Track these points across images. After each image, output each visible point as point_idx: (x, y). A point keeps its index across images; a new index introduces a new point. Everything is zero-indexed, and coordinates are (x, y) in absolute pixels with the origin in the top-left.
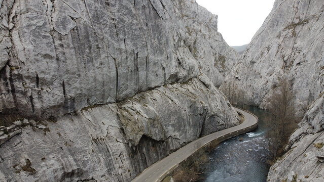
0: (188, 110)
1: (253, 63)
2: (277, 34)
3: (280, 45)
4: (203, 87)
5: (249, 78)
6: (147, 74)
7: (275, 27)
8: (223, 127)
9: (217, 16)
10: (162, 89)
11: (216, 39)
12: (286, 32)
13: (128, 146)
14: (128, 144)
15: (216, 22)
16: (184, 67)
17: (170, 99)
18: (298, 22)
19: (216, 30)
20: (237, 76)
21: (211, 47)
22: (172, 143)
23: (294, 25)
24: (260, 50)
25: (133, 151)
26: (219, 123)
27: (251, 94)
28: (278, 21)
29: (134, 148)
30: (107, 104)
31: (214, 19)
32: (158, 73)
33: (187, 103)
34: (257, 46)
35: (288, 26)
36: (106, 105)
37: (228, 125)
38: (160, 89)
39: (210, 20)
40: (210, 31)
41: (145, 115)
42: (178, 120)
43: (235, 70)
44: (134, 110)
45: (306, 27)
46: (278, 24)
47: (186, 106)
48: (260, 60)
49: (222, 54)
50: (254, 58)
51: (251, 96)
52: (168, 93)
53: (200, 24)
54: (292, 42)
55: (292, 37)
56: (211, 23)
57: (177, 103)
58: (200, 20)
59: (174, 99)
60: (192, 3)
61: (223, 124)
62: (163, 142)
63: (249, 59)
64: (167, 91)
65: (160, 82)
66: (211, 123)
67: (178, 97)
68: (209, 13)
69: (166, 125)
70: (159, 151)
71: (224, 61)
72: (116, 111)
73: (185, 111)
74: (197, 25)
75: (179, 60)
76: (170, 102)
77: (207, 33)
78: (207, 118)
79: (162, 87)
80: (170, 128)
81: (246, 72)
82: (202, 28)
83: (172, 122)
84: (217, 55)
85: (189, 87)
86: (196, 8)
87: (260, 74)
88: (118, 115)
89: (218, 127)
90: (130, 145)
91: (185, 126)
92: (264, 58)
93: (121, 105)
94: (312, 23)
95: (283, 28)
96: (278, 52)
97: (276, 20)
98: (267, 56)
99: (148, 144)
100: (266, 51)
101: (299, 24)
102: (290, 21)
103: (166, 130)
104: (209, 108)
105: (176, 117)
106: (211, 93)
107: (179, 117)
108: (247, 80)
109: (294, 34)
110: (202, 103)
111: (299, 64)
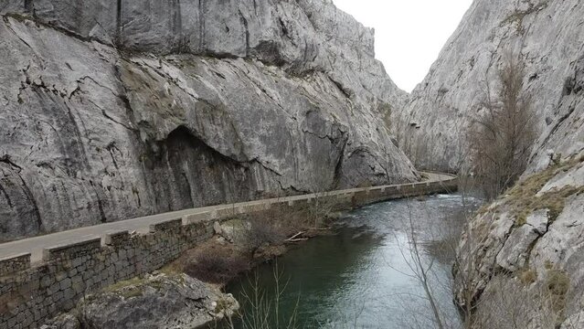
0: (301, 119)
1: (443, 91)
2: (488, 33)
3: (494, 53)
4: (337, 93)
5: (436, 121)
6: (201, 16)
7: (484, 21)
8: (382, 179)
9: (373, 30)
10: (240, 63)
11: (372, 71)
12: (506, 27)
13: (139, 138)
14: (137, 132)
15: (372, 41)
16: (295, 41)
17: (259, 86)
18: (526, 9)
19: (373, 56)
20: (412, 122)
21: (364, 86)
22: (262, 176)
23: (519, 15)
24: (456, 67)
25: (150, 153)
26: (373, 169)
27: (442, 150)
28: (488, 11)
29: (155, 148)
30: (89, 39)
31: (368, 35)
32: (230, 25)
33: (298, 103)
34: (451, 60)
35: (509, 18)
36: (86, 43)
37: (393, 178)
38: (234, 62)
39: (360, 37)
40: (360, 57)
41: (191, 90)
42: (277, 131)
43: (409, 112)
44: (163, 76)
45: (542, 15)
46: (488, 15)
47: (297, 109)
48: (456, 85)
49: (386, 101)
50: (446, 84)
51: (441, 155)
52: (253, 73)
53: (342, 43)
54: (517, 44)
55: (518, 35)
56: (362, 43)
57: (275, 98)
58: (341, 36)
59: (267, 89)
60: (325, 3)
61: (383, 174)
62: (238, 165)
63: (435, 88)
64: (252, 70)
65: (237, 47)
66: (355, 166)
67: (278, 87)
68: (358, 24)
69: (246, 132)
70: (227, 184)
71: (389, 113)
72: (113, 61)
73: (296, 121)
74: (335, 44)
75: (282, 23)
76: (259, 92)
77: (355, 61)
78: (347, 155)
79: (241, 59)
80: (256, 141)
81: (431, 110)
82: (345, 50)
83: (262, 132)
84: (375, 102)
85: (308, 86)
86: (334, 14)
87: (457, 110)
88: (116, 68)
89: (372, 179)
90: (144, 137)
91: (293, 150)
92: (465, 80)
93: (130, 56)
94: (555, 5)
95: (498, 22)
96: (490, 65)
97: (484, 10)
98: (470, 75)
99: (197, 159)
100: (468, 67)
101: (529, 12)
102: (511, 8)
103: (247, 143)
104: (350, 132)
105: (271, 123)
106: (355, 108)
107: (278, 128)
108: (432, 125)
109: (521, 31)
110: (334, 117)
111: (535, 77)
